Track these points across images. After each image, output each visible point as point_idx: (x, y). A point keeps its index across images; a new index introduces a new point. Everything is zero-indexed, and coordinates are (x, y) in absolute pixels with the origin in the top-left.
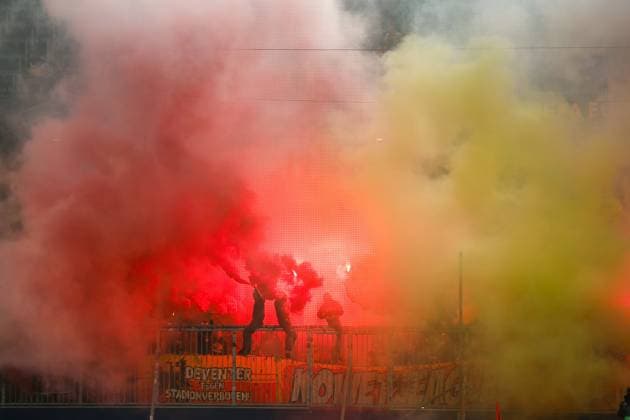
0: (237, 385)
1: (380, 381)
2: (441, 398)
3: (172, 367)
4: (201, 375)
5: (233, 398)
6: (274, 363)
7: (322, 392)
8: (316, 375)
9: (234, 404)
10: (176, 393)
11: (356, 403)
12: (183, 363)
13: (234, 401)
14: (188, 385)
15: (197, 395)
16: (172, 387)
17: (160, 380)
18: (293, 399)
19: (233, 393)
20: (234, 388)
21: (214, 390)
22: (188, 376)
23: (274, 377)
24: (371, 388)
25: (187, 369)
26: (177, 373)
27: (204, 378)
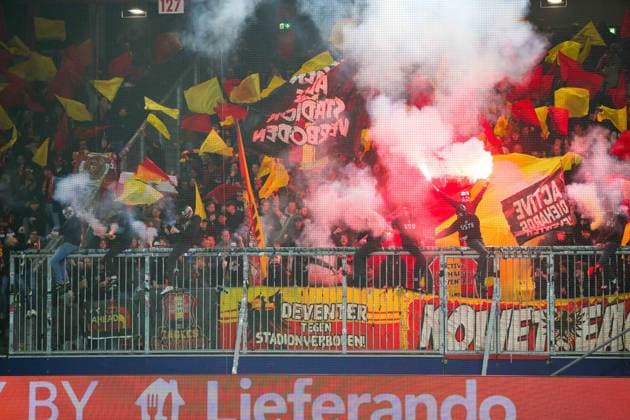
0: (349, 326)
1: (537, 320)
2: (620, 338)
3: (264, 303)
4: (301, 314)
5: (344, 344)
6: (396, 298)
7: (460, 333)
8: (450, 313)
9: (345, 351)
10: (270, 337)
11: (505, 349)
12: (278, 296)
13: (344, 347)
14: (285, 326)
15: (297, 340)
16: (264, 330)
17: (249, 319)
18: (422, 345)
19: (344, 337)
20: (344, 330)
21: (319, 334)
22: (284, 315)
23: (396, 316)
24: (525, 331)
25: (285, 305)
26: (271, 312)
27: (306, 317)
